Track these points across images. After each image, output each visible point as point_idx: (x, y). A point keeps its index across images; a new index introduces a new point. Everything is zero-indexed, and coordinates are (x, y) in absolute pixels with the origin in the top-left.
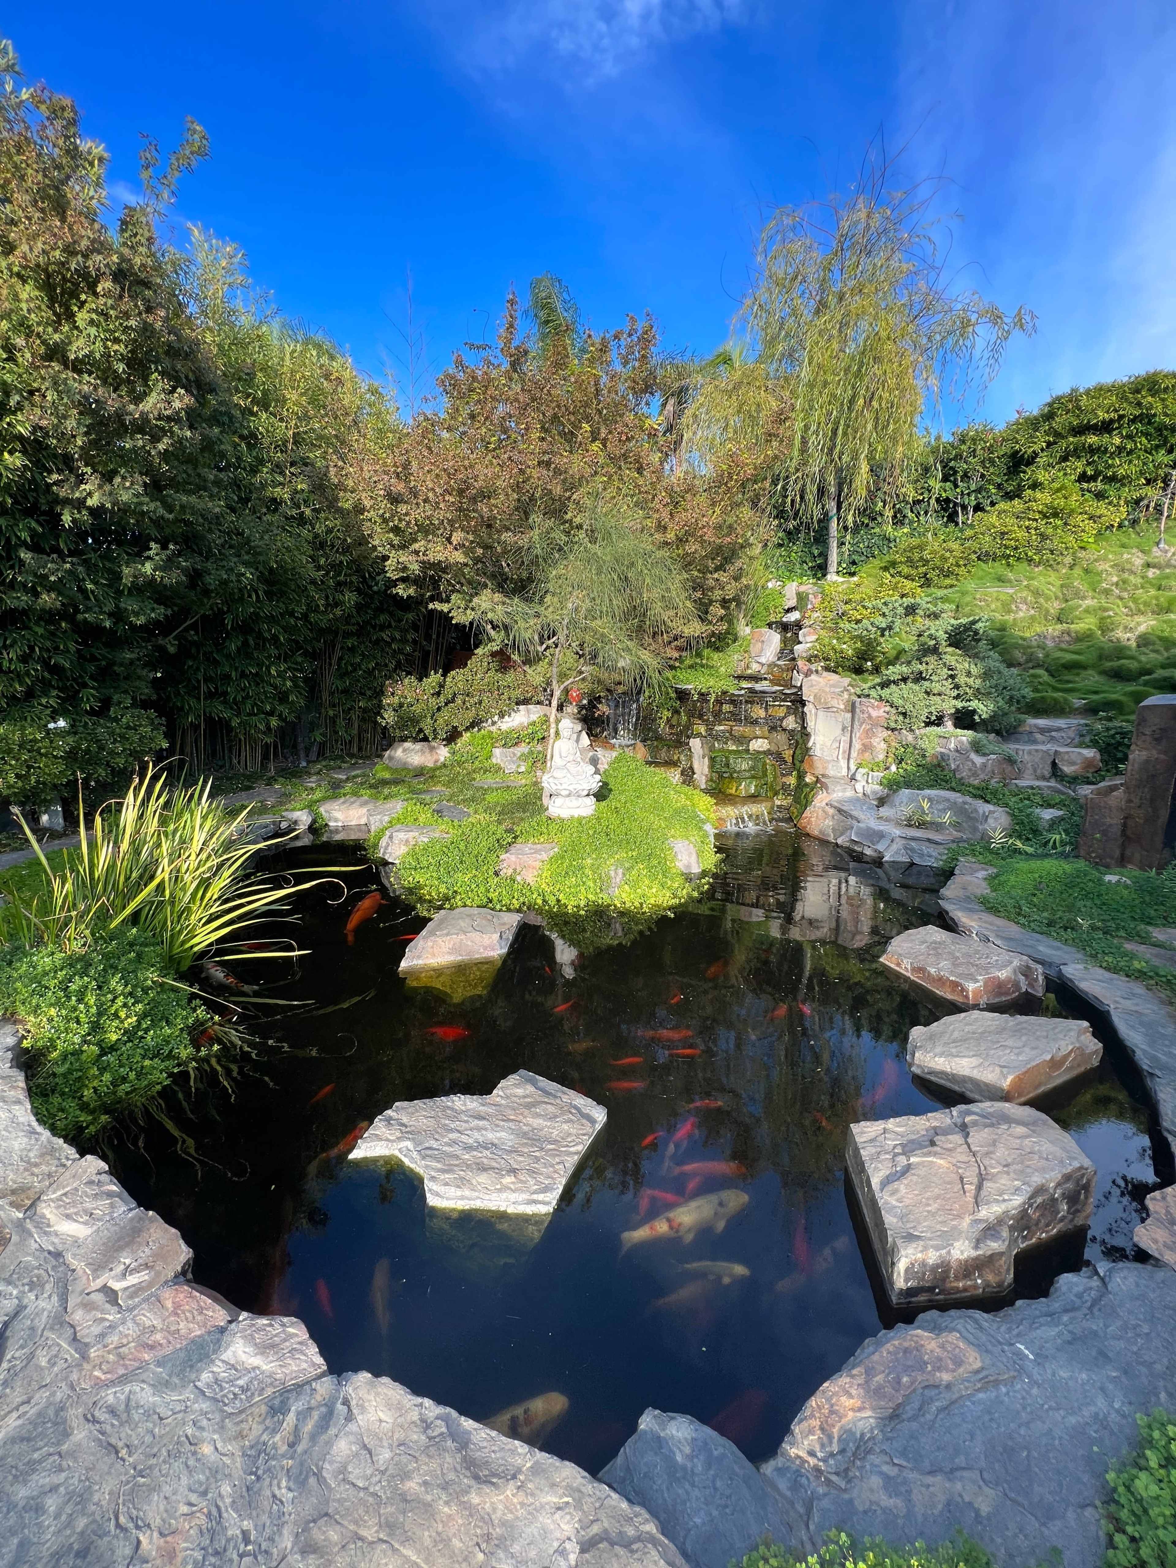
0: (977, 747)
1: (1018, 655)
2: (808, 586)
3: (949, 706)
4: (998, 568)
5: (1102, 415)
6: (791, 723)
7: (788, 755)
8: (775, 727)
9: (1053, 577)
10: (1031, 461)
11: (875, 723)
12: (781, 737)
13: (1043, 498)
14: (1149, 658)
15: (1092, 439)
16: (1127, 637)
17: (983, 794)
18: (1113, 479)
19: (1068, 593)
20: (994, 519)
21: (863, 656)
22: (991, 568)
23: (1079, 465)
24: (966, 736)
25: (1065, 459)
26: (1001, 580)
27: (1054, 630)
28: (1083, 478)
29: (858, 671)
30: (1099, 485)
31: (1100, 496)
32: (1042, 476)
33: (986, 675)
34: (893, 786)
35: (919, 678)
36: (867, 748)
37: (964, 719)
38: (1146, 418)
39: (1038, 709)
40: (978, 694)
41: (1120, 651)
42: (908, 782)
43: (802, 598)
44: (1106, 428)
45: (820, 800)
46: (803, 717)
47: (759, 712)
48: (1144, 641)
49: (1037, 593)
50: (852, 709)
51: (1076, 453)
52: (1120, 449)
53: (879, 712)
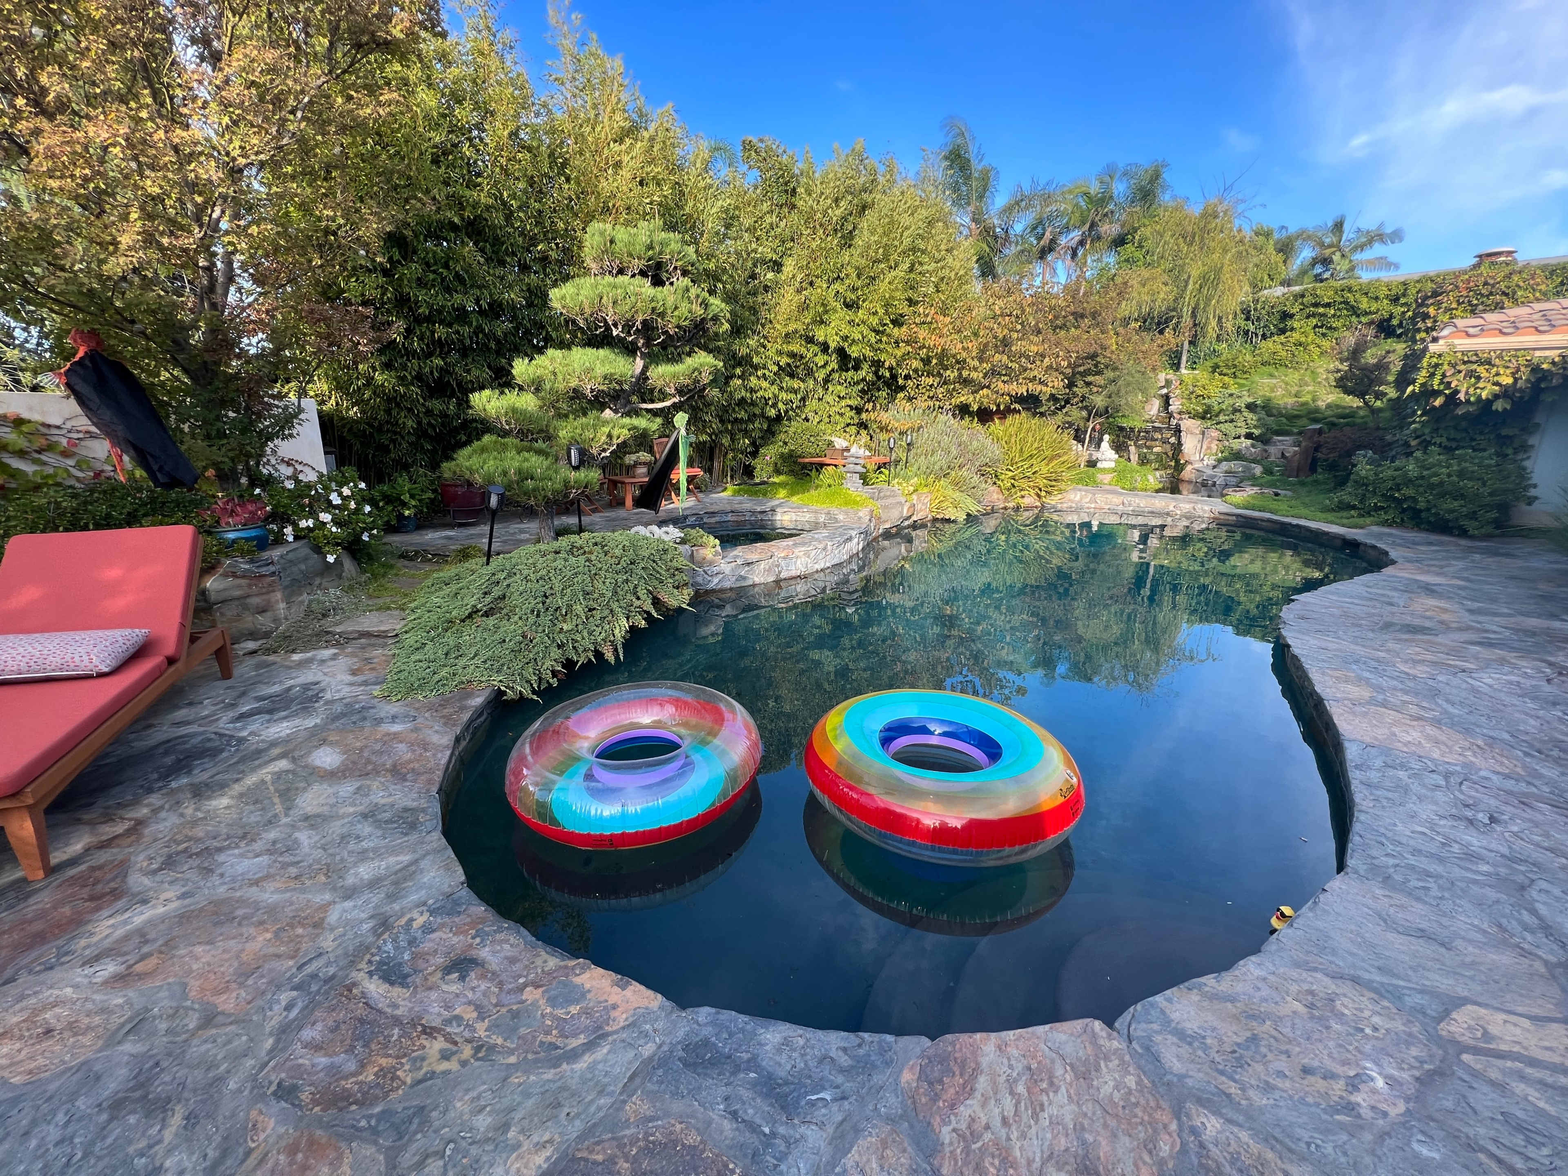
0: (1253, 446)
1: (1275, 412)
2: (1171, 376)
3: (1243, 431)
4: (1271, 369)
5: (1326, 300)
6: (1173, 440)
7: (1170, 454)
8: (1165, 441)
9: (1297, 376)
10: (1292, 316)
11: (1213, 439)
12: (1168, 446)
13: (1296, 336)
14: (1329, 413)
15: (1321, 310)
16: (1321, 404)
17: (1254, 461)
18: (1330, 328)
19: (1302, 383)
20: (1271, 345)
21: (1206, 412)
22: (1267, 369)
23: (1314, 321)
24: (1249, 442)
25: (1308, 317)
26: (1271, 376)
27: (1290, 401)
28: (1316, 326)
29: (1203, 418)
30: (1324, 330)
31: (1324, 335)
32: (1296, 325)
33: (1259, 420)
34: (1220, 461)
35: (1232, 421)
36: (1209, 448)
37: (1249, 436)
38: (1346, 303)
39: (1278, 433)
40: (1255, 427)
41: (1317, 410)
42: (1226, 459)
43: (1168, 383)
44: (1328, 305)
45: (1189, 468)
46: (1179, 437)
47: (1158, 436)
48: (1329, 406)
49: (1287, 384)
50: (1203, 433)
51: (1314, 315)
52: (1334, 316)
53: (1215, 434)
